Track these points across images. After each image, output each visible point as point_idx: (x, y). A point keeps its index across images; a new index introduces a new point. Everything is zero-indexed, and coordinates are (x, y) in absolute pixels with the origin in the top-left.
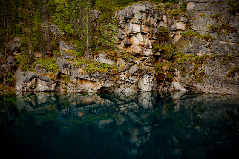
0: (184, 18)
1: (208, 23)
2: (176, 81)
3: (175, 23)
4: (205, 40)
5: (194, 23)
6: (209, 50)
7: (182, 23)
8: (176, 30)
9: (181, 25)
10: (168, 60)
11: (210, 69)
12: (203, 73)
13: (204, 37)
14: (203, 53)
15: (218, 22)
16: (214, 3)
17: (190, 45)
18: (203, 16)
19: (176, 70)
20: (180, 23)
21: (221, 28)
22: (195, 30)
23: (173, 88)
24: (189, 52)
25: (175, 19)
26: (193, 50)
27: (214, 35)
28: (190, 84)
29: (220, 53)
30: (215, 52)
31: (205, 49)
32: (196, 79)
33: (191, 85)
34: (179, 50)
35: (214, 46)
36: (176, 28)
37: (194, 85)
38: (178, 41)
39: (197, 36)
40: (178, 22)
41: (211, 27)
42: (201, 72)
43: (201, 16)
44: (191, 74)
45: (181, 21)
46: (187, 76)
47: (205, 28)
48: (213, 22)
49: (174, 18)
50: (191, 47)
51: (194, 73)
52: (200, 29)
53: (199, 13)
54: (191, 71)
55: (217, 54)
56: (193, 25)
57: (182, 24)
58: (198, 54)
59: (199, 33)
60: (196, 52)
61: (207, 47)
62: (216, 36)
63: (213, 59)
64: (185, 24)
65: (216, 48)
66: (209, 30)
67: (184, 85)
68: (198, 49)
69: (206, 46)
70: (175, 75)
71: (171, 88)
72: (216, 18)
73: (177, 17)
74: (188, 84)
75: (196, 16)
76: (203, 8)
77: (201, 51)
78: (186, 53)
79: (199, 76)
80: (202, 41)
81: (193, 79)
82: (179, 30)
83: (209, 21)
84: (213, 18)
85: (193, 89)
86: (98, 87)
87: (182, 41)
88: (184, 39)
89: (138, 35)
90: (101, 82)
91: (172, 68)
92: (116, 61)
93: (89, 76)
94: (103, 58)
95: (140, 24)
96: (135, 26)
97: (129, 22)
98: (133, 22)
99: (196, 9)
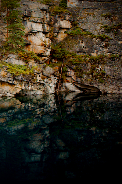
0: (70, 17)
1: (100, 23)
2: (68, 82)
3: (59, 21)
4: (101, 40)
5: (80, 22)
6: (105, 50)
7: (67, 21)
8: (61, 28)
9: (66, 23)
10: (57, 60)
11: (110, 69)
12: (103, 74)
13: (99, 37)
14: (99, 53)
15: (112, 22)
17: (81, 44)
18: (91, 15)
19: (69, 70)
20: (64, 21)
21: (119, 28)
22: (84, 28)
23: (66, 89)
24: (82, 52)
25: (59, 17)
26: (86, 50)
27: (111, 35)
28: (90, 85)
29: (120, 53)
30: (114, 52)
31: (101, 49)
32: (95, 79)
33: (91, 85)
34: (67, 50)
35: (112, 46)
36: (61, 27)
37: (95, 86)
38: (64, 40)
39: (89, 36)
40: (62, 20)
41: (106, 27)
42: (100, 72)
43: (89, 15)
44: (88, 75)
45: (66, 19)
46: (85, 76)
47: (98, 28)
48: (107, 21)
49: (57, 16)
50: (84, 47)
51: (92, 74)
52: (91, 29)
53: (85, 12)
54: (89, 72)
55: (116, 54)
56: (80, 23)
57: (68, 23)
58: (92, 54)
59: (91, 33)
60: (90, 52)
62: (112, 36)
63: (112, 59)
64: (70, 22)
65: (114, 48)
66: (104, 30)
67: (79, 86)
68: (92, 49)
69: (102, 46)
70: (68, 75)
71: (63, 89)
72: (109, 17)
73: (62, 15)
74: (87, 84)
75: (82, 14)
76: (91, 7)
77: (96, 51)
78: (76, 53)
79: (99, 77)
80: (96, 41)
81: (92, 79)
82: (64, 28)
83: (101, 20)
84: (106, 18)
85: (90, 90)
86: (17, 90)
87: (70, 40)
88: (71, 38)
89: (37, 34)
90: (21, 85)
91: (64, 68)
92: (27, 62)
93: (12, 79)
94: (15, 59)
95: (42, 23)
96: (34, 25)
97: (26, 21)
98: (32, 20)
99: (81, 7)
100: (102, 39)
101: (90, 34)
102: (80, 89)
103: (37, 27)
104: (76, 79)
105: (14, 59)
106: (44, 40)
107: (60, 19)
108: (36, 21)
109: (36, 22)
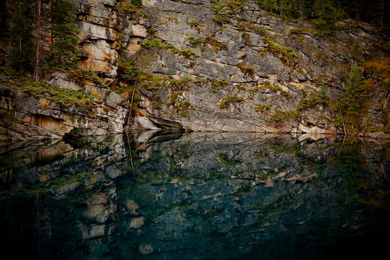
0: (145, 20)
1: (184, 33)
2: (142, 115)
3: (130, 25)
4: (185, 57)
5: (159, 29)
6: (190, 71)
7: (141, 26)
8: (133, 36)
9: (139, 29)
10: (127, 83)
11: (196, 97)
12: (188, 104)
13: (183, 52)
14: (182, 75)
15: (199, 33)
16: (190, 4)
17: (159, 61)
18: (174, 20)
19: (143, 98)
20: (138, 26)
21: (207, 43)
22: (164, 39)
23: (138, 126)
24: (159, 72)
25: (131, 19)
26: (166, 69)
27: (197, 51)
28: (170, 120)
29: (207, 76)
30: (200, 75)
31: (185, 69)
32: (178, 111)
33: (172, 121)
34: (140, 69)
35: (199, 66)
36: (132, 34)
37: (176, 121)
38: (136, 54)
39: (169, 50)
40: (135, 24)
41: (192, 39)
42: (184, 101)
43: (171, 20)
44: (169, 105)
45: (140, 23)
46: (164, 107)
47: (182, 40)
48: (193, 31)
49: (128, 17)
50: (163, 65)
51: (173, 104)
52: (173, 40)
53: (166, 15)
54: (169, 101)
55: (203, 77)
56: (159, 31)
57: (142, 29)
58: (174, 76)
59: (173, 46)
60: (172, 73)
61: (188, 67)
62: (199, 52)
63: (198, 83)
64: (146, 28)
65: (201, 69)
66: (189, 43)
67: (156, 121)
68: (174, 69)
69: (186, 65)
70: (141, 106)
71: (135, 126)
72: (196, 26)
74: (166, 119)
75: (162, 18)
76: (173, 9)
77: (178, 72)
78: (153, 74)
79: (181, 108)
80: (179, 58)
81: (173, 112)
82: (137, 37)
83: (186, 29)
84: (192, 26)
85: (170, 127)
86: (66, 129)
87: (144, 55)
88: (146, 51)
89: (99, 43)
90: (73, 122)
91: (136, 95)
92: (82, 86)
93: (59, 112)
94: (64, 79)
95: (106, 26)
96: (94, 28)
97: (81, 20)
98: (90, 20)
99: (161, 8)
100: (186, 55)
101: (171, 48)
102: (158, 125)
103: (98, 32)
104: (153, 111)
105: (61, 80)
106: (108, 53)
107: (132, 22)
108: (96, 22)
109: (98, 25)
